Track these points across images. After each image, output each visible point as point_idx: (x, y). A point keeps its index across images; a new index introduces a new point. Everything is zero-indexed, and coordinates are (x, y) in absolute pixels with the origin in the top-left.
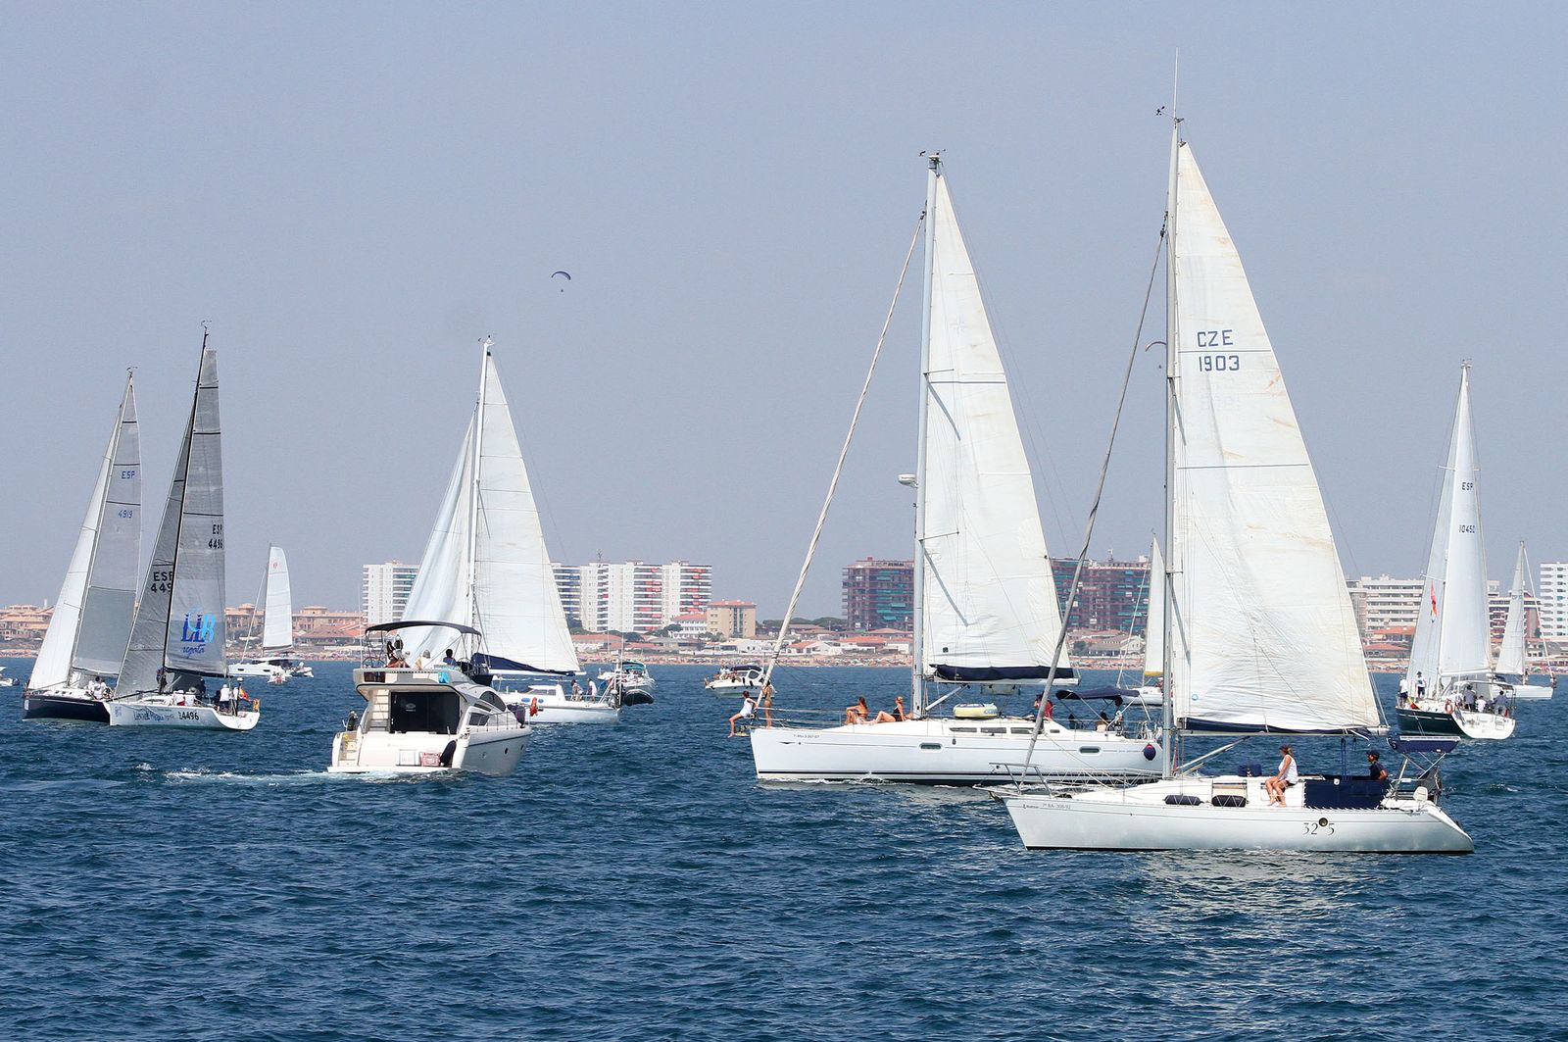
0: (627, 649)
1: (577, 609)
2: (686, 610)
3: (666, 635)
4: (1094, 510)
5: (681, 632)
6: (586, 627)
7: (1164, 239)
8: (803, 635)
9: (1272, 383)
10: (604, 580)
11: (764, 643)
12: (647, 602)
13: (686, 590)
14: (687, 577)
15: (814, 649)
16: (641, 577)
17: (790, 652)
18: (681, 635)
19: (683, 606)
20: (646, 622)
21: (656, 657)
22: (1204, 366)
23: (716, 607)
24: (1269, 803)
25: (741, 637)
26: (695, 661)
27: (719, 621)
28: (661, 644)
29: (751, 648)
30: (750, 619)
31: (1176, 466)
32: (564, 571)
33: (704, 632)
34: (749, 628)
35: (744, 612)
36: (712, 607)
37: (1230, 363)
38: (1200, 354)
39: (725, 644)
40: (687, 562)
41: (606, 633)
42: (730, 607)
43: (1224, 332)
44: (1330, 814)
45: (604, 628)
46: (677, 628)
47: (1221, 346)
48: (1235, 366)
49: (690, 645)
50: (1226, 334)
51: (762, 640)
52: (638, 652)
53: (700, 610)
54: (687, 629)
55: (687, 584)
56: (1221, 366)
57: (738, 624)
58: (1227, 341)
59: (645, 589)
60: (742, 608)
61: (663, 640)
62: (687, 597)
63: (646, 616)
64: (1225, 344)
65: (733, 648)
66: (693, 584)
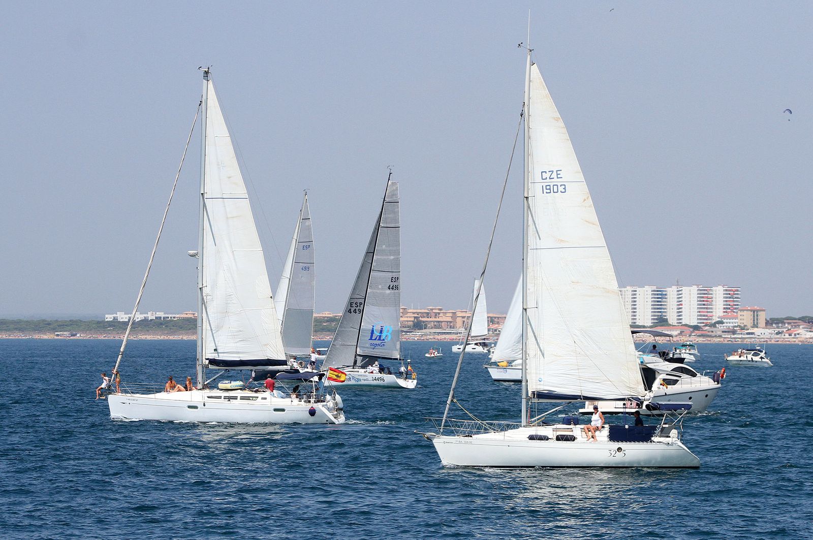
0: (693, 334)
1: (665, 312)
2: (726, 312)
3: (716, 327)
4: (484, 272)
5: (724, 325)
6: (670, 322)
7: (523, 118)
8: (792, 326)
9: (585, 200)
10: (680, 296)
11: (770, 331)
12: (704, 308)
13: (726, 301)
14: (727, 294)
15: (798, 334)
16: (700, 294)
17: (784, 336)
18: (724, 326)
19: (725, 310)
20: (704, 319)
21: (709, 339)
22: (545, 191)
23: (743, 310)
24: (587, 439)
25: (757, 327)
26: (731, 341)
27: (745, 318)
28: (712, 332)
29: (763, 334)
30: (763, 317)
31: (529, 248)
32: (658, 291)
33: (736, 325)
34: (762, 322)
35: (759, 313)
36: (741, 310)
37: (561, 189)
38: (543, 184)
39: (748, 331)
40: (727, 285)
41: (681, 325)
42: (751, 310)
43: (557, 171)
44: (624, 445)
45: (680, 323)
46: (721, 322)
47: (556, 179)
48: (564, 191)
49: (728, 332)
50: (558, 172)
51: (769, 329)
52: (699, 336)
53: (734, 312)
54: (727, 323)
55: (727, 298)
56: (556, 190)
57: (756, 320)
58: (559, 176)
59: (703, 301)
60: (758, 311)
61: (713, 329)
62: (727, 305)
63: (704, 316)
64: (558, 178)
65: (752, 333)
66: (730, 298)
